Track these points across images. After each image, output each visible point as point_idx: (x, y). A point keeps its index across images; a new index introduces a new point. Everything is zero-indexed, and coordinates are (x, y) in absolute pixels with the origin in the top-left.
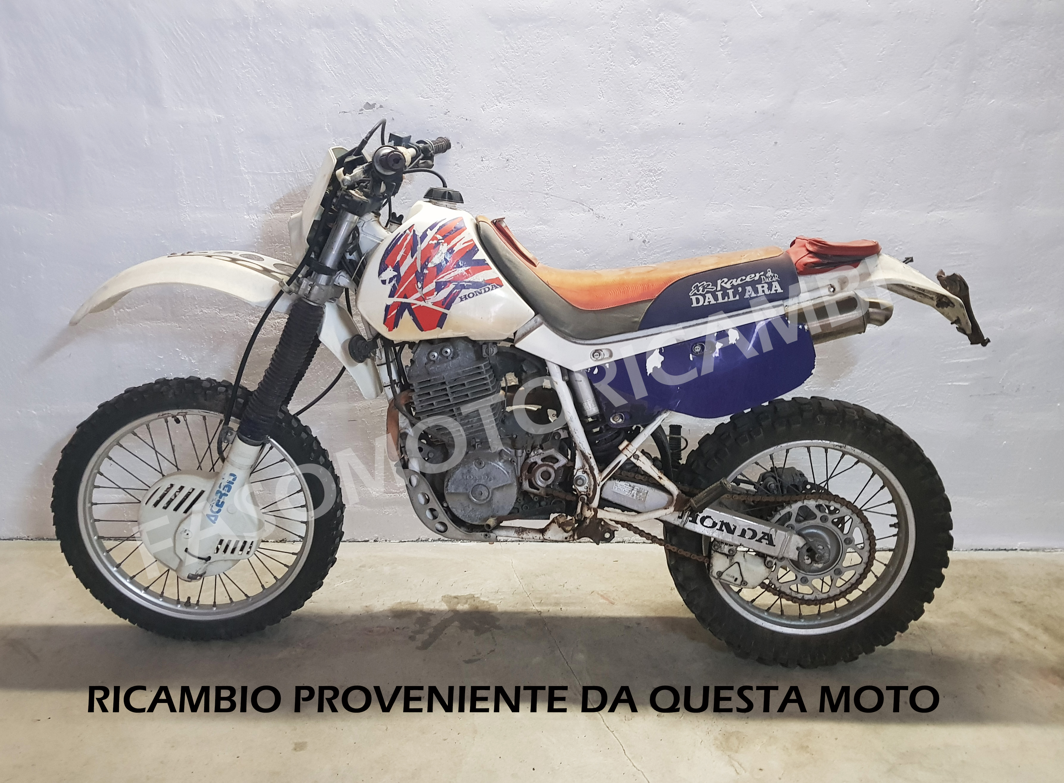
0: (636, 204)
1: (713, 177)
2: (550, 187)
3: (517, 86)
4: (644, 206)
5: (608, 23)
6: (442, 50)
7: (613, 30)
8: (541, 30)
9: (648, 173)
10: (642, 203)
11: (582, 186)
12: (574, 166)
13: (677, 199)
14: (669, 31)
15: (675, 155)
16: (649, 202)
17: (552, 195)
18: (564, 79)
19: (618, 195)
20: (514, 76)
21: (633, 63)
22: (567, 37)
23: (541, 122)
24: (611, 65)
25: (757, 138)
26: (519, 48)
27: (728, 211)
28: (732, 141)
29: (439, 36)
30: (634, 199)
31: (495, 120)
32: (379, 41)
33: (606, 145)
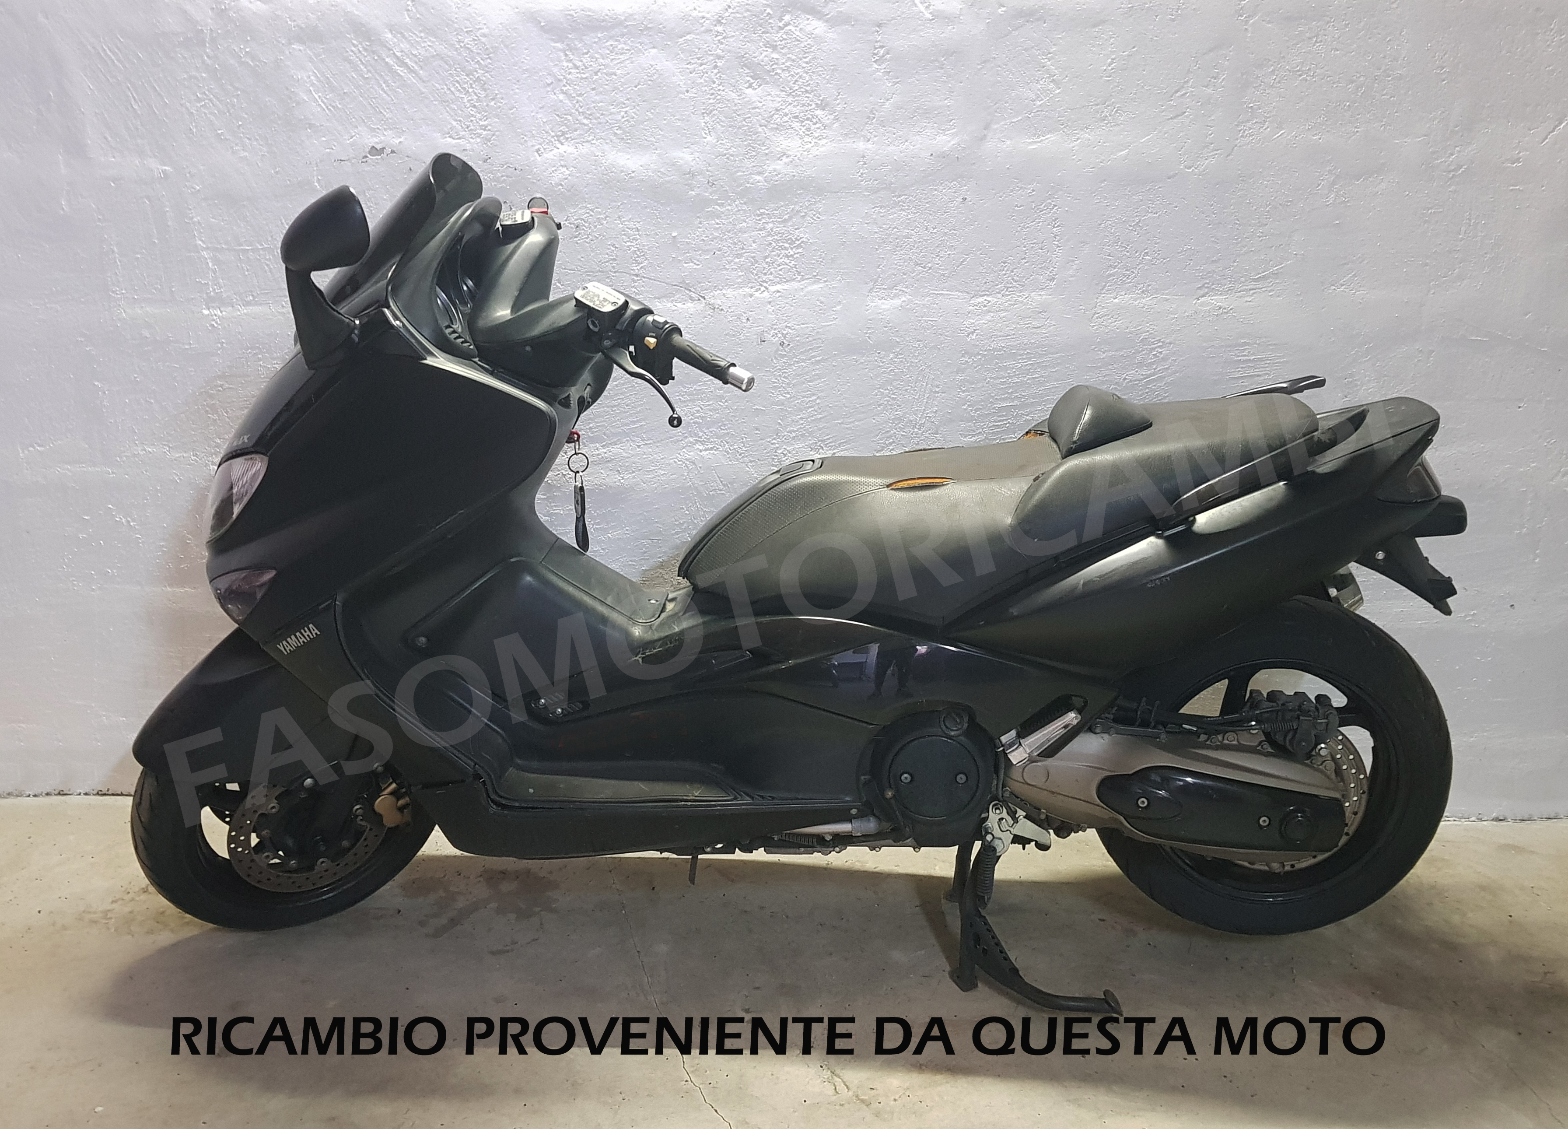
0: (767, 288)
1: (877, 249)
2: (641, 265)
3: (586, 121)
4: (779, 292)
5: (711, 30)
6: (476, 71)
7: (719, 40)
8: (616, 41)
9: (781, 244)
10: (776, 288)
11: (686, 263)
12: (673, 235)
13: (825, 281)
14: (799, 41)
15: (819, 218)
16: (786, 286)
17: (644, 277)
18: (652, 111)
19: (740, 276)
20: (581, 107)
21: (750, 86)
22: (655, 50)
23: (622, 171)
24: (719, 90)
25: (936, 192)
26: (586, 68)
27: (902, 300)
28: (900, 196)
29: (472, 51)
30: (763, 282)
31: (556, 170)
32: (387, 60)
33: (718, 204)
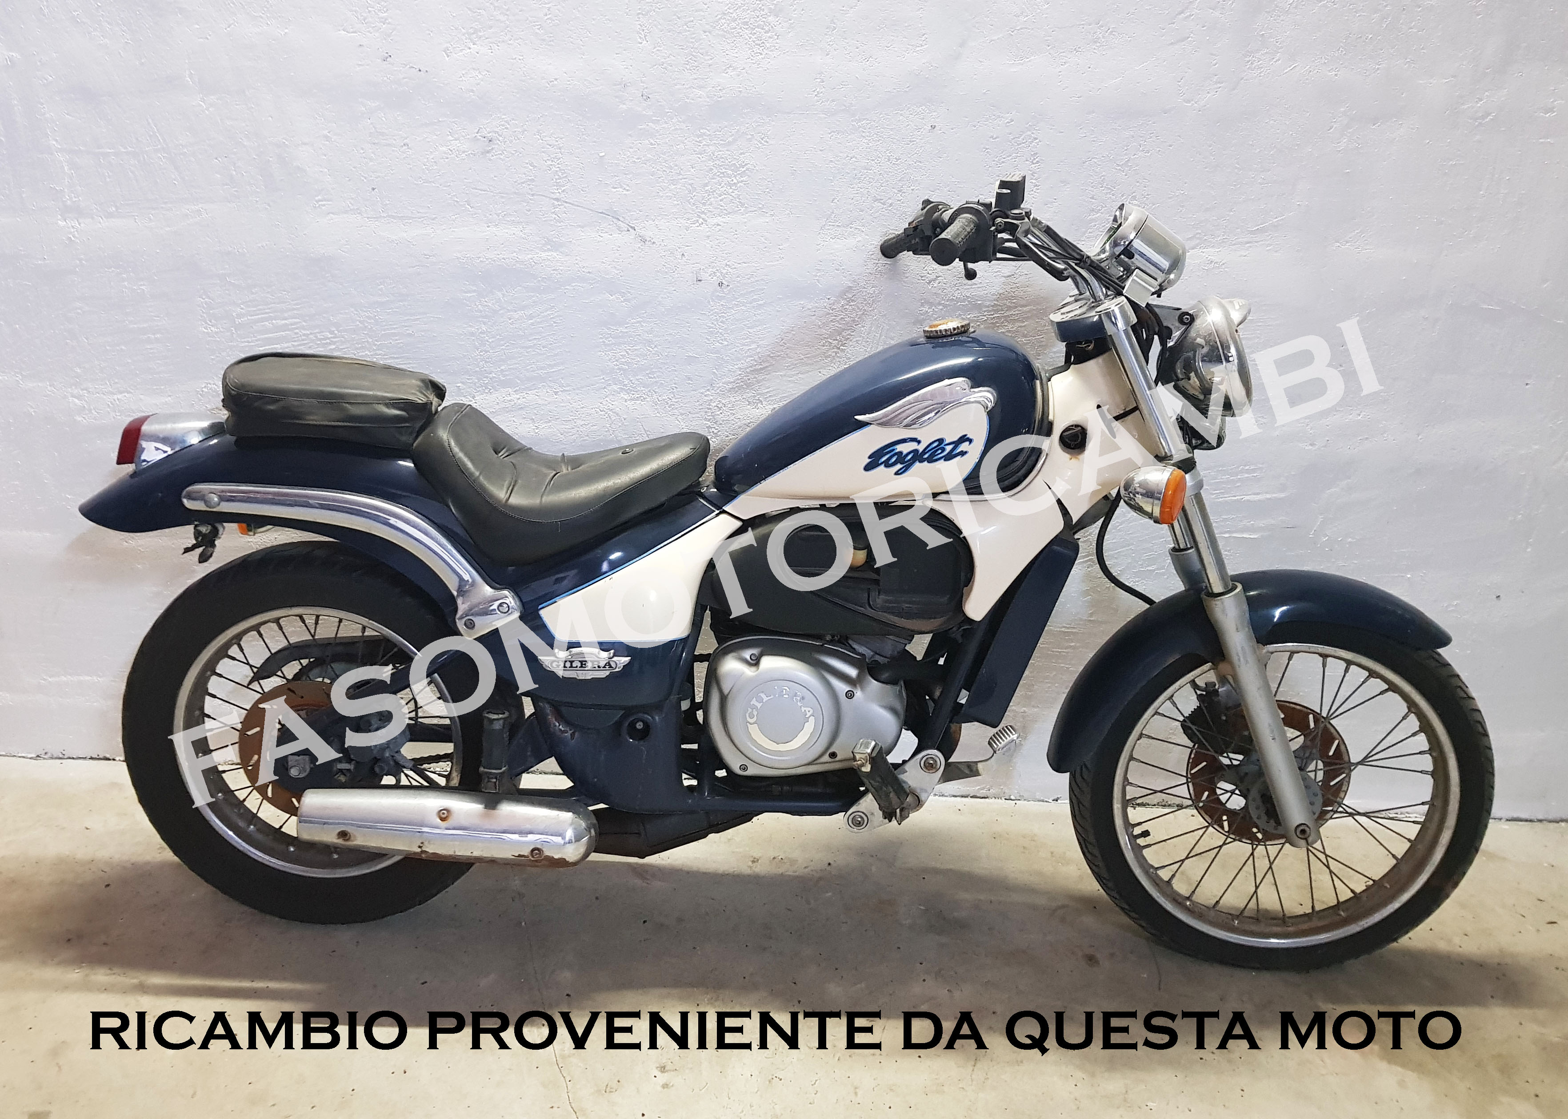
0: (706, 221)
1: (832, 181)
2: (563, 189)
3: (502, 18)
4: (718, 225)
9: (724, 170)
10: (715, 221)
11: (614, 188)
12: (601, 155)
13: (772, 215)
15: (767, 142)
16: (727, 219)
17: (566, 202)
19: (675, 205)
23: (543, 78)
27: (857, 240)
28: (860, 120)
30: (702, 213)
31: (466, 74)
33: (653, 122)
